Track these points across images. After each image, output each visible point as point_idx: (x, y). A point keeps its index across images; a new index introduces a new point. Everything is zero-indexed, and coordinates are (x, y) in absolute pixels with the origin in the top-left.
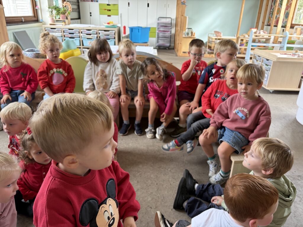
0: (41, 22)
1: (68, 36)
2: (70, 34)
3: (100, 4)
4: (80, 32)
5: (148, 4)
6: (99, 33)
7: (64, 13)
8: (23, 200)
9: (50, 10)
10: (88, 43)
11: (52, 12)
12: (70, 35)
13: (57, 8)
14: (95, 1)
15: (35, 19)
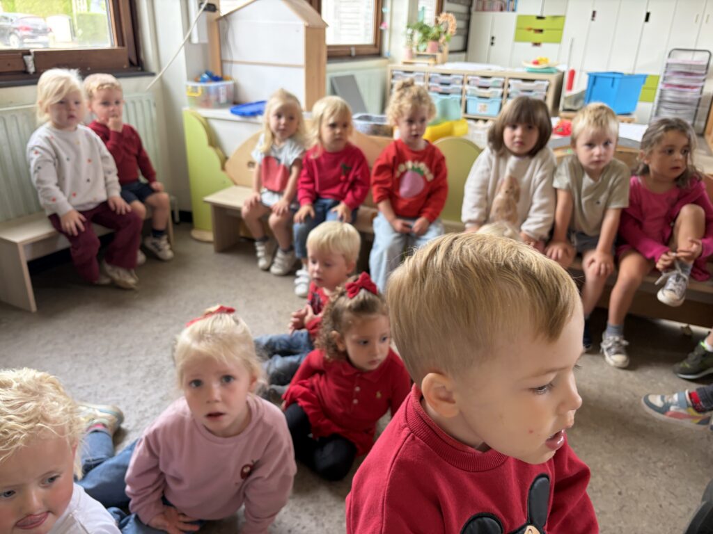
0: (386, 58)
1: (436, 89)
2: (442, 84)
3: (520, 18)
4: (465, 82)
5: (648, 15)
6: (509, 86)
7: (436, 39)
8: (311, 435)
9: (410, 31)
10: (479, 108)
11: (412, 36)
12: (442, 88)
13: (424, 29)
14: (508, 10)
15: (376, 51)
